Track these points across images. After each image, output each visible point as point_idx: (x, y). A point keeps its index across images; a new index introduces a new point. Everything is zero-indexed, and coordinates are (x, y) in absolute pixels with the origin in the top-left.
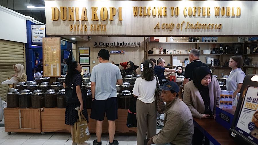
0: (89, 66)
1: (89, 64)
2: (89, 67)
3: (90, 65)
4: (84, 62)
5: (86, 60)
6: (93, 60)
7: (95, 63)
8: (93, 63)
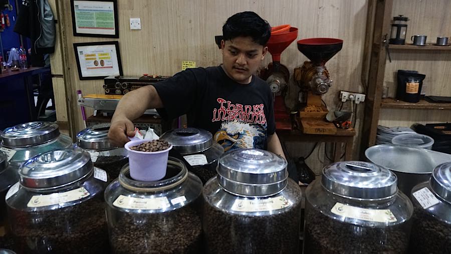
0: (114, 40)
1: (113, 32)
2: (113, 47)
3: (117, 35)
4: (95, 22)
5: (102, 14)
6: (133, 16)
7: (139, 27)
8: (132, 27)
